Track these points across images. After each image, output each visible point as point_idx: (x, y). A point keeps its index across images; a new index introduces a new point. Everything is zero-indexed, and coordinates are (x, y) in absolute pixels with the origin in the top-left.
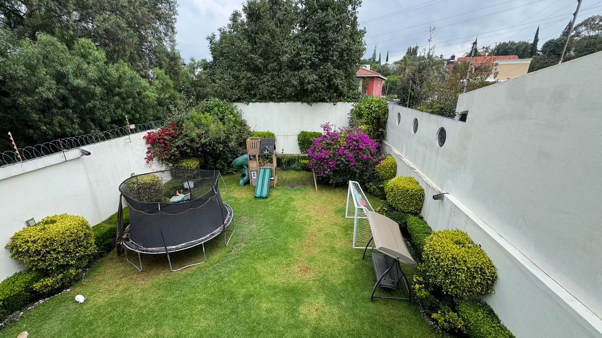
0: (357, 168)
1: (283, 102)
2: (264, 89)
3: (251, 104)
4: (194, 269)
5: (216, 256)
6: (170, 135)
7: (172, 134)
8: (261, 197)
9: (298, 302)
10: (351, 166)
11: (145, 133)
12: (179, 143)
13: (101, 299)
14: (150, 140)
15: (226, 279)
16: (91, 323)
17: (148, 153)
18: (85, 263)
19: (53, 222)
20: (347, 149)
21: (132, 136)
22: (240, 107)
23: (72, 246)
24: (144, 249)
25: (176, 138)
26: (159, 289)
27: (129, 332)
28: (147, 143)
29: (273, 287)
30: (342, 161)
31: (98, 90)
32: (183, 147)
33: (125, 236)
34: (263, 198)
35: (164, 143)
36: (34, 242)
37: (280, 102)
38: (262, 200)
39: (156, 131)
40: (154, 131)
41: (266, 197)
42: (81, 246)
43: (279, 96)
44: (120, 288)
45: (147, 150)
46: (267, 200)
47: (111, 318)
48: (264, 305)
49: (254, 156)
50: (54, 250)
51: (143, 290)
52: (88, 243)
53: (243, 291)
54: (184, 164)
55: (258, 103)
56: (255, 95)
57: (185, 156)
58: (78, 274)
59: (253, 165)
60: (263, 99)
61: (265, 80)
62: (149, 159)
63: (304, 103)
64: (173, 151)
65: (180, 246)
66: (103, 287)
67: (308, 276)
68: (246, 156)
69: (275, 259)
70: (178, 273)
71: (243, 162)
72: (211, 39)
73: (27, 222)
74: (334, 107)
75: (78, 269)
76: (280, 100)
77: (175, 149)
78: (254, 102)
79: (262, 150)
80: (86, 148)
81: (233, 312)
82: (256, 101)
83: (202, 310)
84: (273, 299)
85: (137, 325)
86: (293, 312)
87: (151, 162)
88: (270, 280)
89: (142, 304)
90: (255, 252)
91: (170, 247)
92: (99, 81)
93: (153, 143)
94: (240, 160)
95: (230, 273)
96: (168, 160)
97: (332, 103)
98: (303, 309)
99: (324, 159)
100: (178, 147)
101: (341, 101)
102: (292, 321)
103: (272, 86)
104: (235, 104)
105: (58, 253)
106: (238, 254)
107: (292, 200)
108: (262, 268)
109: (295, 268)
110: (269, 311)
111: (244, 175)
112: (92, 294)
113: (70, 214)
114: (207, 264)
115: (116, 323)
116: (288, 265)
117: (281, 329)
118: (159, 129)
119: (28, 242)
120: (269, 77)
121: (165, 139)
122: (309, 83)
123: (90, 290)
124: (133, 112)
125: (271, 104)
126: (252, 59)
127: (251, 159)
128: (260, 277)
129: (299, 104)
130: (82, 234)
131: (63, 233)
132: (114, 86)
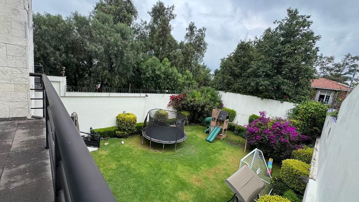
0: (276, 147)
1: (245, 94)
2: (236, 86)
3: (227, 93)
4: (157, 152)
5: (168, 153)
6: (181, 98)
7: (182, 98)
8: (208, 141)
9: (181, 189)
10: (272, 144)
11: (171, 95)
12: (183, 103)
13: (127, 146)
14: (172, 98)
15: (164, 163)
16: (119, 150)
17: (170, 103)
18: (130, 132)
19: (129, 114)
20: (271, 131)
21: (165, 94)
22: (221, 93)
23: (128, 124)
24: (146, 136)
25: (183, 100)
26: (142, 152)
27: (125, 159)
28: (171, 99)
29: (177, 177)
30: (265, 138)
31: (163, 76)
32: (184, 104)
33: (144, 129)
34: (210, 142)
35: (177, 100)
36: (121, 118)
37: (244, 94)
38: (209, 143)
39: (176, 95)
40: (175, 95)
41: (211, 142)
42: (131, 125)
43: (244, 91)
44: (133, 146)
45: (169, 102)
46: (211, 144)
47: (124, 152)
48: (167, 180)
49: (215, 119)
50: (124, 123)
51: (138, 150)
52: (133, 126)
53: (165, 170)
54: (182, 113)
55: (231, 93)
56: (231, 88)
57: (184, 109)
58: (127, 135)
59: (213, 123)
60: (234, 91)
61: (238, 81)
62: (169, 105)
63: (259, 98)
64: (179, 105)
65: (156, 140)
66: (130, 143)
67: (196, 183)
68: (211, 118)
69: (189, 168)
70: (152, 151)
71: (209, 120)
72: (222, 60)
73: (124, 112)
74: (281, 104)
75: (128, 133)
76: (245, 93)
77: (181, 105)
78: (229, 92)
79: (219, 117)
80: (148, 94)
81: (155, 174)
82: (230, 92)
83: (147, 166)
84: (173, 181)
85: (128, 158)
86: (175, 190)
87: (169, 107)
88: (178, 173)
89: (134, 154)
90: (184, 160)
91: (153, 139)
92: (164, 73)
93: (173, 100)
94: (208, 119)
95: (167, 162)
96: (177, 109)
97: (280, 101)
98: (180, 193)
99: (254, 133)
100: (182, 104)
101: (287, 101)
102: (171, 193)
103: (241, 85)
104: (220, 91)
105: (125, 124)
106: (176, 157)
107: (225, 149)
108: (180, 167)
109: (194, 177)
110: (167, 183)
111: (208, 128)
112: (126, 143)
113: (134, 114)
114: (163, 154)
115: (124, 154)
116: (192, 174)
117: (165, 192)
118: (178, 95)
119: (120, 117)
120: (241, 80)
121: (178, 99)
122: (261, 85)
123: (127, 142)
124: (173, 86)
125: (239, 95)
126: (234, 69)
127: (213, 120)
128: (176, 170)
129: (256, 97)
130: (133, 121)
131: (128, 119)
132: (169, 75)
